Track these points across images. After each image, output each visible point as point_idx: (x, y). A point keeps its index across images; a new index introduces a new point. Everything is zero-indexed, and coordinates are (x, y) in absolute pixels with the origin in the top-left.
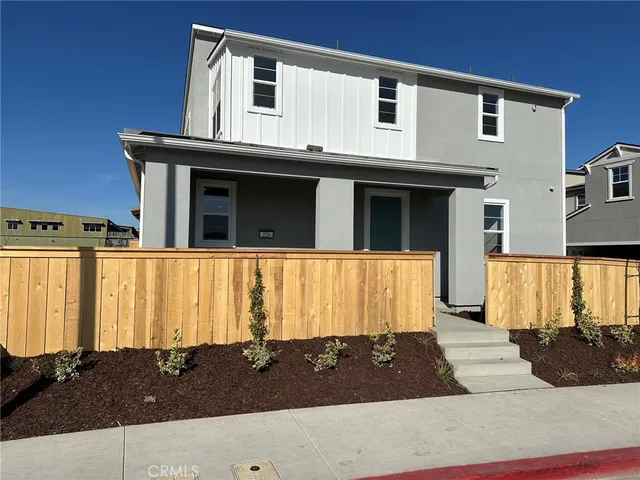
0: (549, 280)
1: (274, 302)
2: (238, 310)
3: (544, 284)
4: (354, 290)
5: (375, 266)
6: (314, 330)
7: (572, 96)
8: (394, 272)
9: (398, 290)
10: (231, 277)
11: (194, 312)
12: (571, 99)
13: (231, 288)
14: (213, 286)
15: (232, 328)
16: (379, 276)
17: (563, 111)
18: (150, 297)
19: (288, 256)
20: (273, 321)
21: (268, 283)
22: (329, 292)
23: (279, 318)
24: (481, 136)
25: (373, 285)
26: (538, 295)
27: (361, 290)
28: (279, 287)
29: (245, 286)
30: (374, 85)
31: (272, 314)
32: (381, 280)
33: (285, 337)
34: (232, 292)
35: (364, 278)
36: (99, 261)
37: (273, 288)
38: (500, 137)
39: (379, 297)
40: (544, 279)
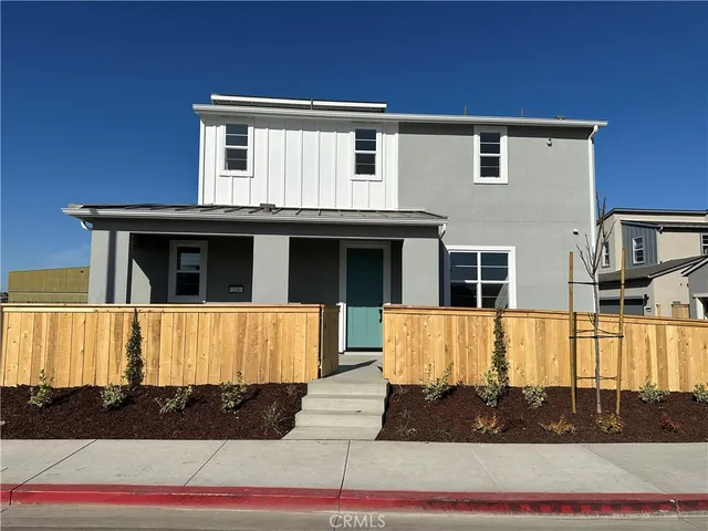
0: (462, 333)
1: (151, 350)
2: (118, 358)
3: (454, 338)
4: (233, 341)
5: (256, 319)
6: (190, 377)
7: (596, 125)
8: (276, 325)
9: (280, 341)
10: (113, 329)
11: (80, 357)
12: (596, 128)
13: (112, 338)
14: (96, 337)
15: (113, 372)
16: (260, 329)
17: (590, 141)
18: (45, 344)
19: (166, 310)
20: (150, 369)
21: (145, 333)
22: (207, 343)
23: (157, 365)
24: (477, 178)
25: (252, 337)
26: (448, 350)
27: (240, 341)
28: (157, 337)
29: (125, 335)
30: (350, 138)
31: (150, 363)
32: (262, 333)
33: (162, 384)
34: (113, 342)
35: (244, 330)
36: (6, 314)
37: (151, 338)
38: (504, 177)
39: (258, 348)
40: (455, 333)
